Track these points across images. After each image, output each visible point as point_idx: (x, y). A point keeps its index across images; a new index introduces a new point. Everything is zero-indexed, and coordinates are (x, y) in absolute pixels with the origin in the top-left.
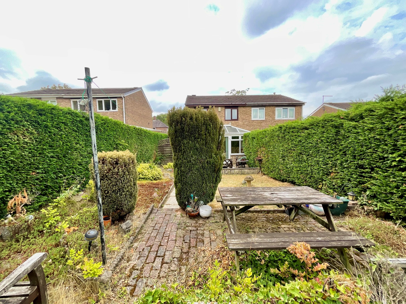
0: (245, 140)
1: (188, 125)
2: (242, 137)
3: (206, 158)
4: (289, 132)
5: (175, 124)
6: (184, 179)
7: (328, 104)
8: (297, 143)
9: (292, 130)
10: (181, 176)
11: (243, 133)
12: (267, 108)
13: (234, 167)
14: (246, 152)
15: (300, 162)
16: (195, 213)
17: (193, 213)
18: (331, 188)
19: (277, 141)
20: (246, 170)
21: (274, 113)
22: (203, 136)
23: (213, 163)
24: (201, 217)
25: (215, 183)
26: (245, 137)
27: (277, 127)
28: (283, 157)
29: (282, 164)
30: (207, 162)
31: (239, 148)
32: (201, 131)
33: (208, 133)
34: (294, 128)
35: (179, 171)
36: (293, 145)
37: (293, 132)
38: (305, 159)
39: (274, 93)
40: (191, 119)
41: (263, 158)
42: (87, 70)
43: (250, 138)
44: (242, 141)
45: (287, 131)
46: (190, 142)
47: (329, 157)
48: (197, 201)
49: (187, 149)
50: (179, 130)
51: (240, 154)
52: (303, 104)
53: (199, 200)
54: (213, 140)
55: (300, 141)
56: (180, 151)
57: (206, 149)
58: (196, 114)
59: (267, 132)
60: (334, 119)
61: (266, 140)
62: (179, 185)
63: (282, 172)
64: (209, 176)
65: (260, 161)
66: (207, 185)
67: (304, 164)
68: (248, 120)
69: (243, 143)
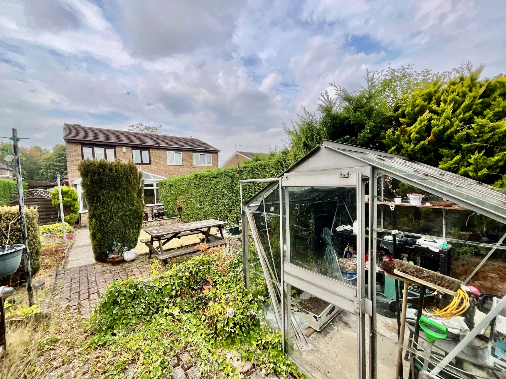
0: (161, 188)
1: (107, 176)
2: (157, 185)
3: (128, 206)
4: (203, 180)
5: (91, 175)
6: (104, 228)
7: (239, 152)
8: (209, 189)
9: (205, 178)
10: (100, 226)
11: (158, 180)
12: (184, 153)
13: (150, 219)
14: (163, 202)
15: (213, 205)
16: (120, 259)
17: (117, 259)
18: (232, 222)
19: (194, 188)
20: (165, 221)
21: (191, 157)
22: (124, 185)
23: (135, 210)
24: (126, 262)
25: (138, 230)
26: (161, 184)
27: (193, 175)
28: (200, 203)
29: (200, 209)
30: (129, 210)
31: (153, 198)
32: (122, 182)
33: (129, 183)
34: (207, 177)
35: (98, 222)
36: (207, 192)
37: (206, 180)
38: (216, 202)
39: (191, 137)
40: (111, 170)
41: (182, 206)
42: (14, 131)
43: (167, 185)
44: (157, 190)
45: (202, 179)
46: (111, 192)
47: (230, 199)
48: (121, 248)
49: (107, 199)
50: (97, 180)
51: (156, 204)
52: (219, 151)
53: (122, 246)
54: (134, 189)
55: (212, 188)
56: (98, 201)
57: (127, 198)
58: (115, 166)
59: (185, 180)
60: (230, 171)
61: (184, 187)
62: (99, 235)
63: (200, 216)
64: (131, 223)
65: (180, 209)
66: (130, 231)
67: (215, 206)
68: (162, 165)
69: (159, 191)
